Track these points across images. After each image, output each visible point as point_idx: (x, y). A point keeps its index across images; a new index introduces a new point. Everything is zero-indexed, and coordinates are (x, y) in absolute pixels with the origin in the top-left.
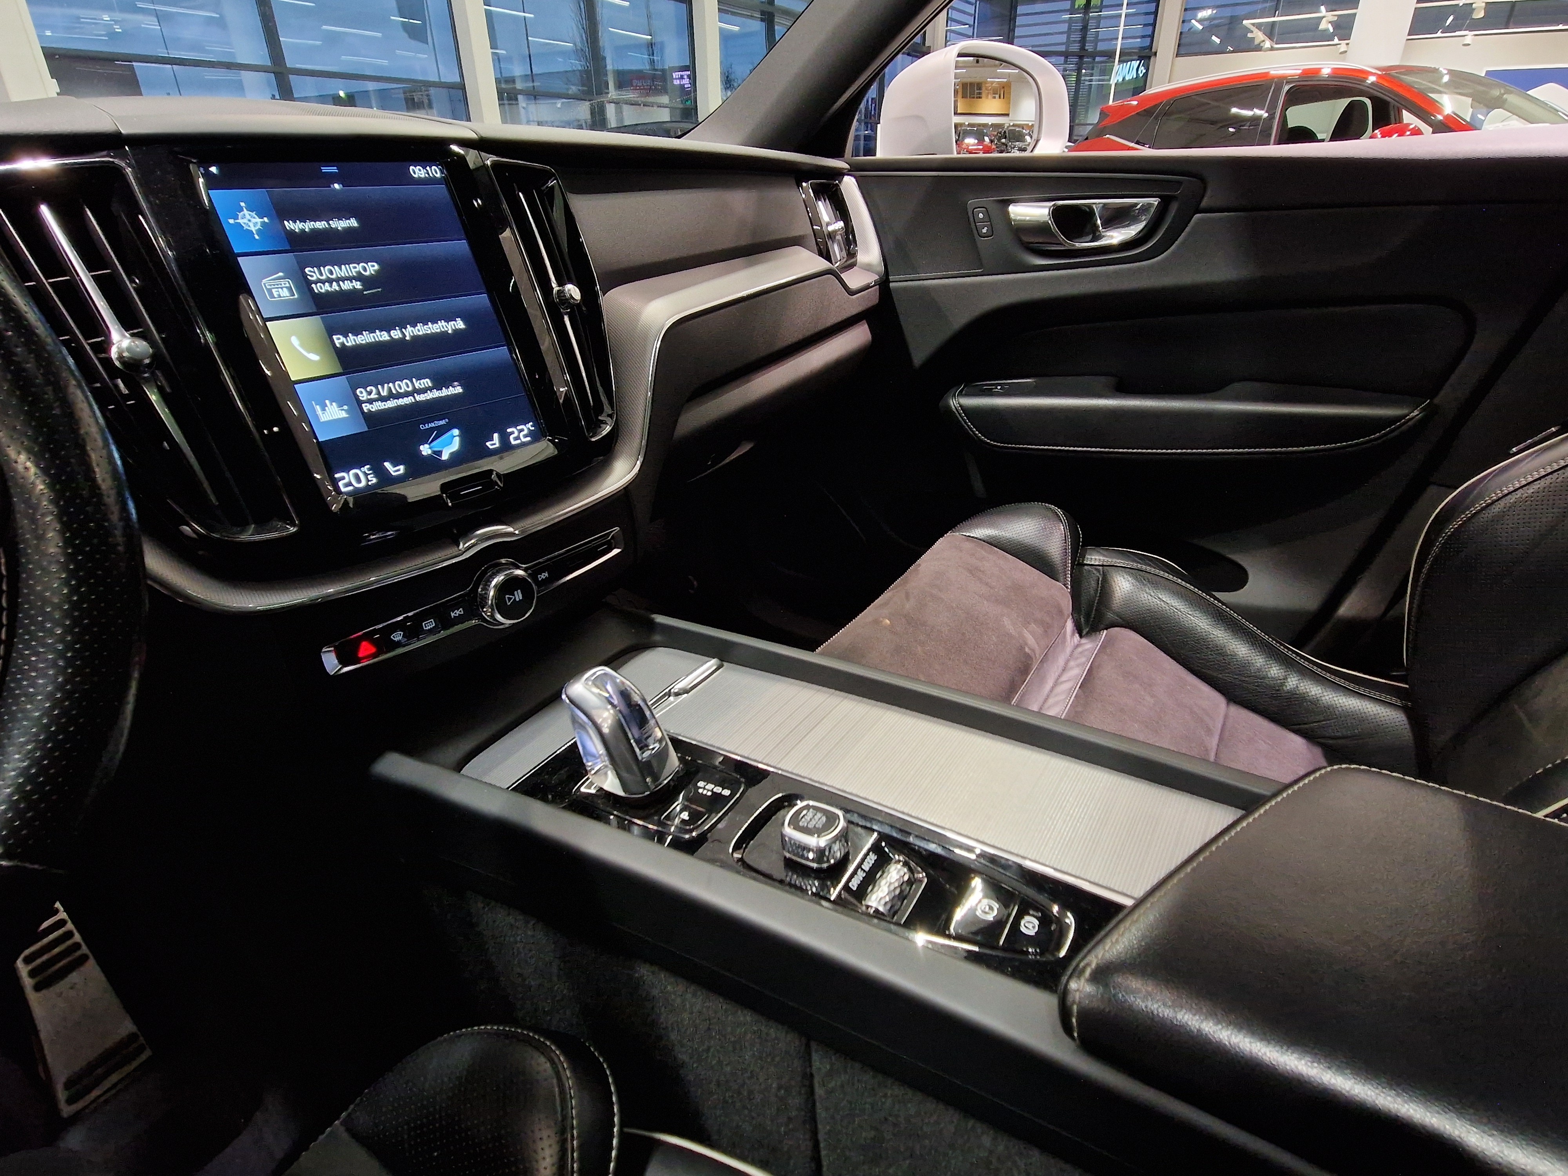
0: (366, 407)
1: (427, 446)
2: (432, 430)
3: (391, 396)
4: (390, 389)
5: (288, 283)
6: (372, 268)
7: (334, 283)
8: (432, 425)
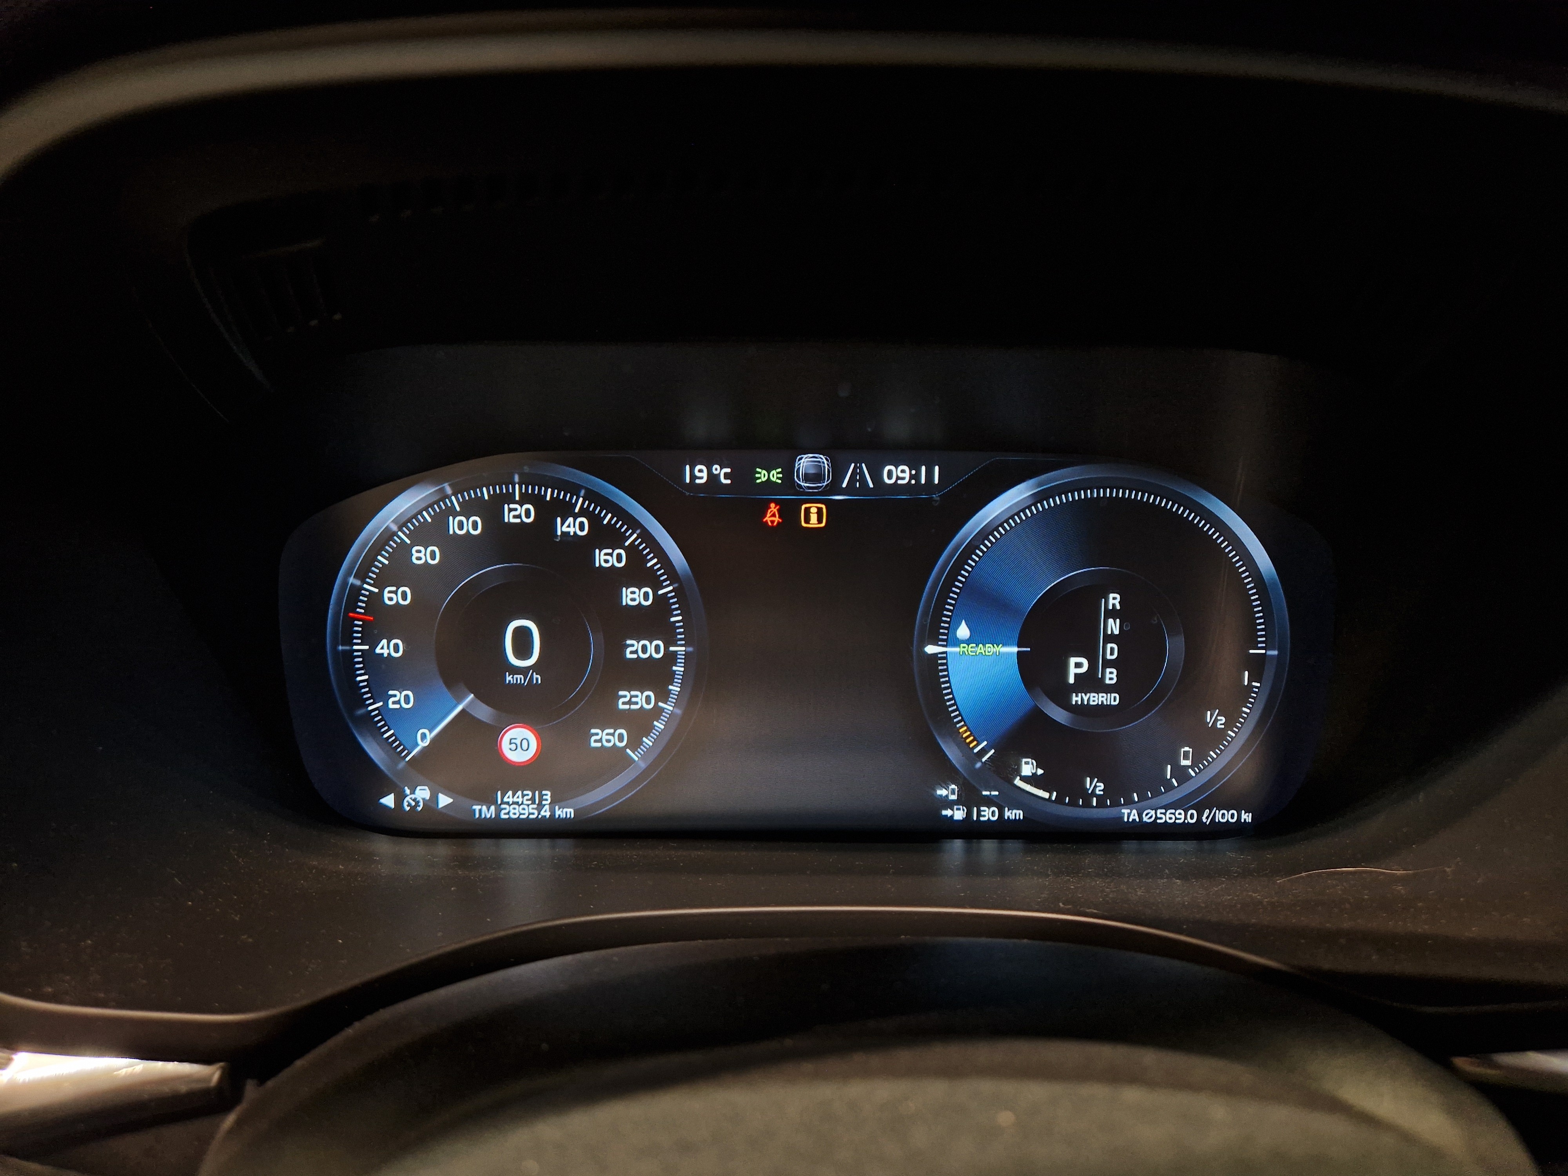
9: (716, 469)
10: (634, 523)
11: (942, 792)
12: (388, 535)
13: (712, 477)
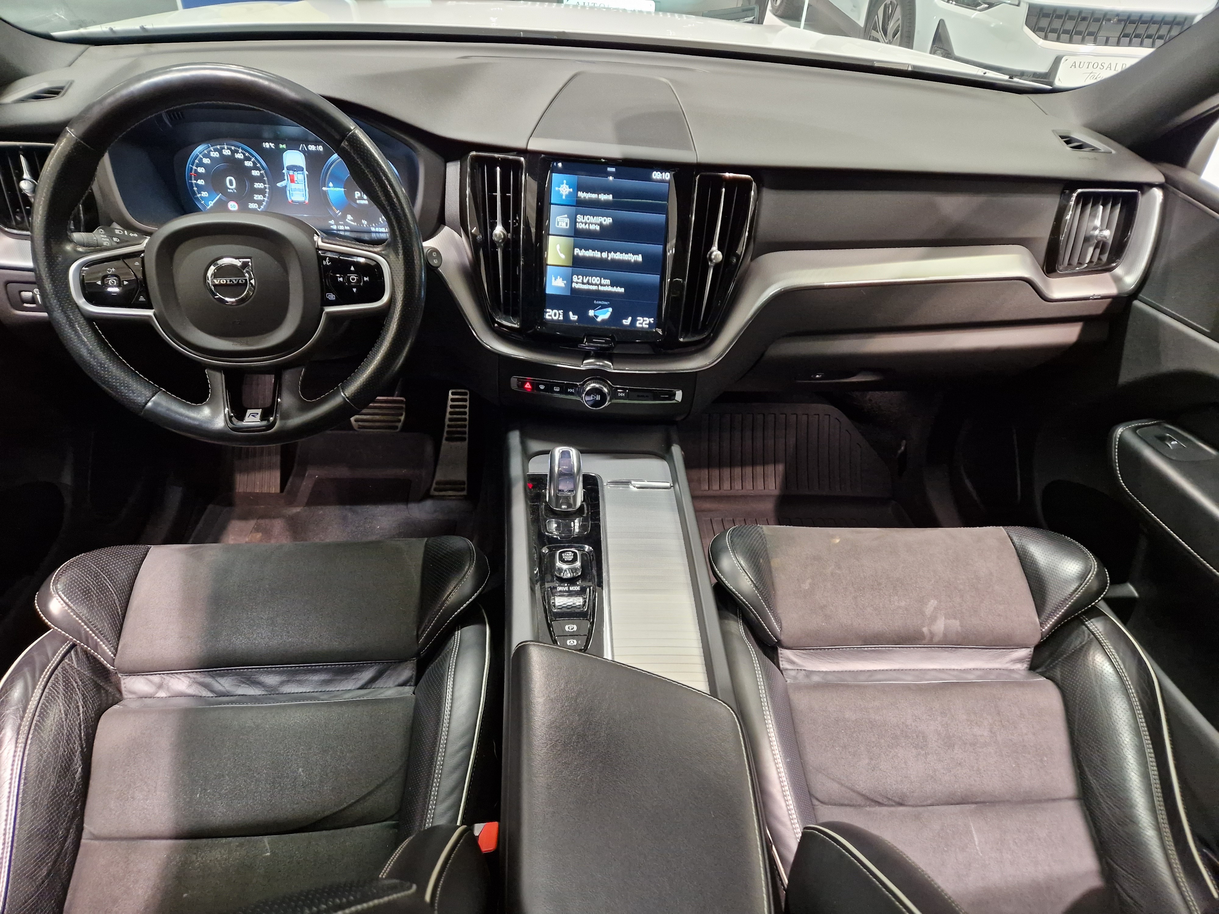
0: (574, 285)
1: (593, 311)
2: (599, 305)
3: (589, 284)
4: (589, 280)
5: (568, 220)
6: (608, 221)
7: (587, 225)
8: (600, 302)
9: (270, 144)
10: (253, 156)
11: (330, 222)
12: (197, 156)
13: (270, 146)
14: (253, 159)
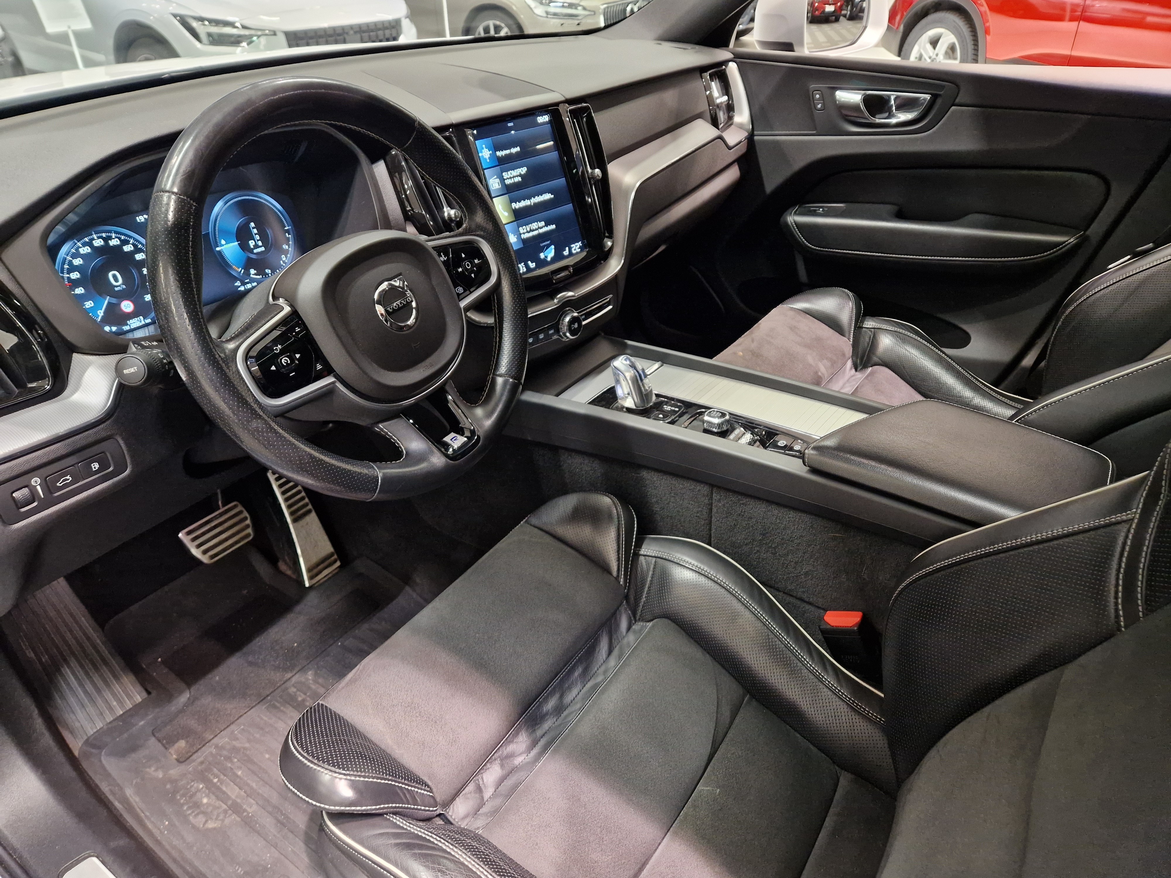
0: (523, 236)
1: (543, 254)
2: (545, 246)
3: (531, 231)
4: (530, 227)
5: (498, 180)
6: (524, 170)
7: (512, 179)
8: (544, 244)
10: (130, 237)
11: (236, 284)
12: (65, 259)
13: (143, 218)
14: (132, 241)
